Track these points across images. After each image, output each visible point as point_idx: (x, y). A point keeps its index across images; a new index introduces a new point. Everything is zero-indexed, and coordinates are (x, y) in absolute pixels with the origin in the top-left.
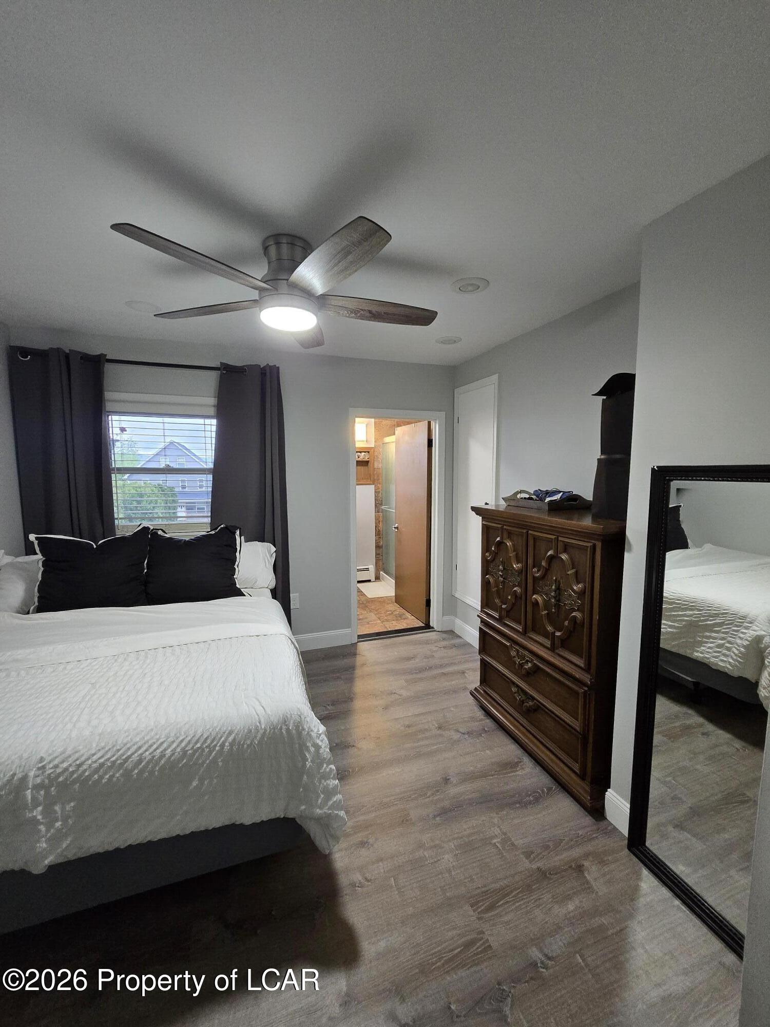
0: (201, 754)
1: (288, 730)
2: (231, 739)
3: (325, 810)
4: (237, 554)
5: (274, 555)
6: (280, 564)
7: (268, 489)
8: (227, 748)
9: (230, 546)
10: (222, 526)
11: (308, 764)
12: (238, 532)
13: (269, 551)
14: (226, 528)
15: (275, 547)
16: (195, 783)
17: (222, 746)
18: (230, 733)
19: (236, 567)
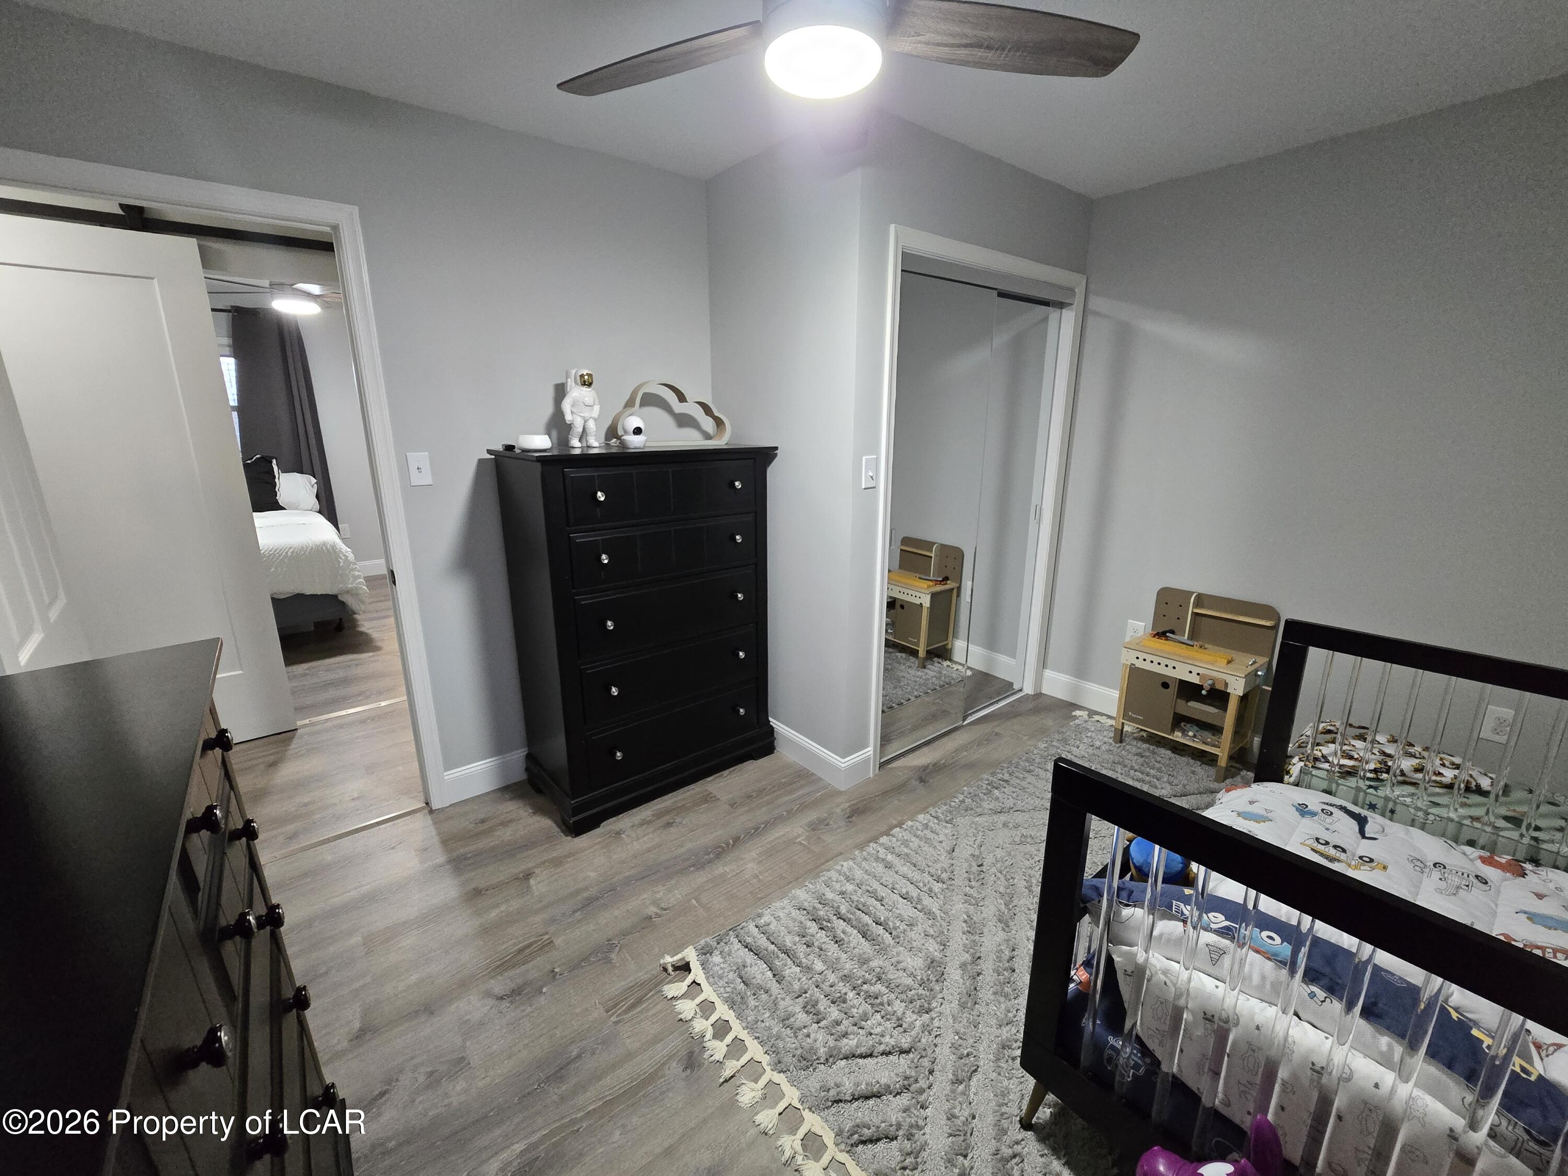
0: (274, 557)
1: (327, 549)
2: (291, 550)
3: (354, 585)
4: (277, 480)
5: (316, 486)
6: (323, 495)
7: (298, 412)
8: (289, 554)
9: (268, 473)
10: (258, 456)
11: (341, 565)
12: (274, 461)
13: (310, 482)
14: (262, 458)
15: (315, 477)
16: (273, 569)
17: (287, 553)
18: (291, 548)
19: (277, 490)
